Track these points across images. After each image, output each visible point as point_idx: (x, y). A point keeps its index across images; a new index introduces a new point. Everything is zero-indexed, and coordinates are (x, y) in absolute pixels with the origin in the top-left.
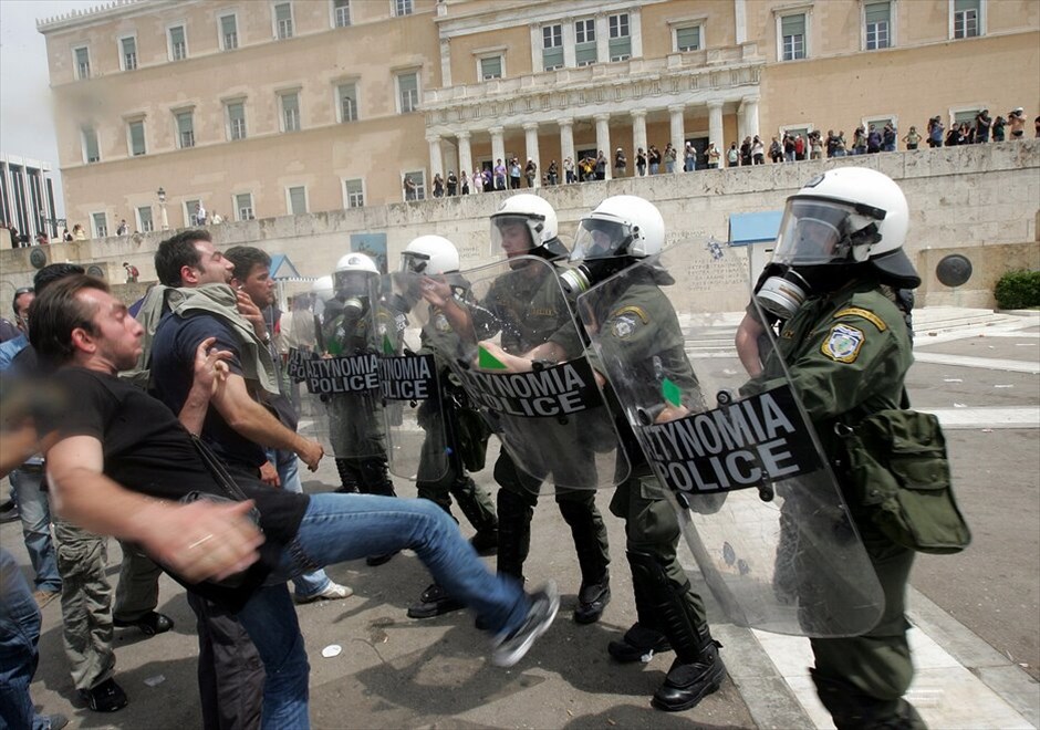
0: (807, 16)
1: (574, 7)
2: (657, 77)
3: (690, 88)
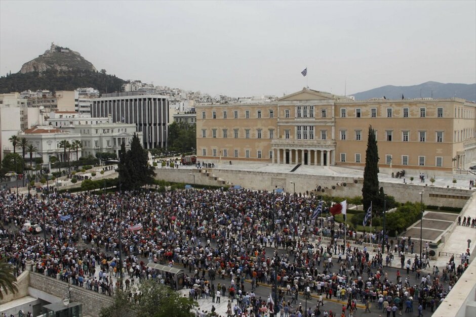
0: (346, 132)
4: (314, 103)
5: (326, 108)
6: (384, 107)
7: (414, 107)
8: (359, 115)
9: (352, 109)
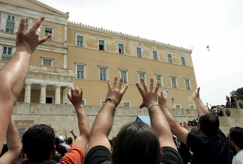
0: (84, 67)
1: (4, 41)
2: (38, 72)
3: (50, 79)
4: (32, 15)
5: (54, 27)
6: (132, 44)
7: (162, 51)
8: (101, 47)
9: (94, 38)
